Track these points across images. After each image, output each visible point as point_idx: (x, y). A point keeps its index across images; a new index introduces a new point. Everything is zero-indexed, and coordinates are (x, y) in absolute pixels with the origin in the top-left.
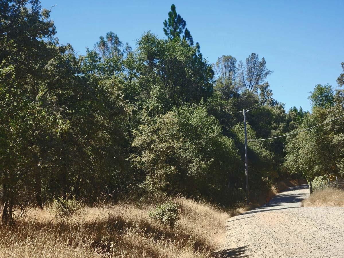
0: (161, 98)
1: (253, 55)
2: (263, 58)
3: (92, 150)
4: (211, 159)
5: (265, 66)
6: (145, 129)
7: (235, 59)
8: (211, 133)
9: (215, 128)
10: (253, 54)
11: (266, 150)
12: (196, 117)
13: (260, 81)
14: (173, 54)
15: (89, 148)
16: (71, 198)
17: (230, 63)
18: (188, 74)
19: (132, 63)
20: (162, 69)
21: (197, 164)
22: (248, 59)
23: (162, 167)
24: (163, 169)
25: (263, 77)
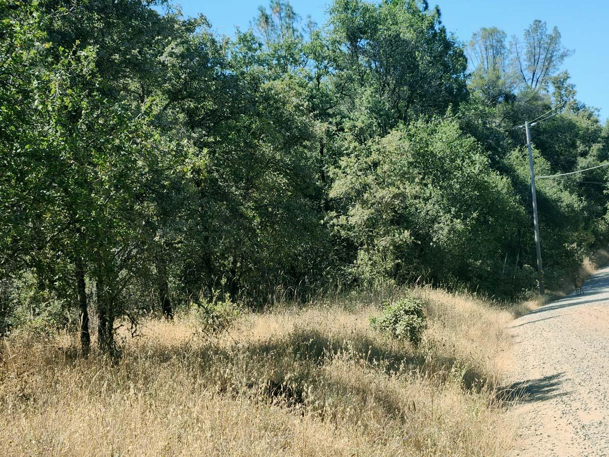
0: (375, 110)
1: (537, 23)
2: (555, 28)
3: (256, 209)
4: (472, 214)
5: (560, 42)
6: (351, 164)
7: (504, 33)
8: (469, 166)
9: (477, 157)
10: (536, 21)
11: (571, 193)
12: (440, 139)
13: (551, 69)
14: (392, 27)
15: (251, 204)
16: (221, 298)
17: (494, 41)
18: (422, 63)
19: (319, 49)
20: (374, 57)
21: (448, 225)
22: (528, 31)
23: (387, 233)
24: (389, 236)
25: (557, 62)
